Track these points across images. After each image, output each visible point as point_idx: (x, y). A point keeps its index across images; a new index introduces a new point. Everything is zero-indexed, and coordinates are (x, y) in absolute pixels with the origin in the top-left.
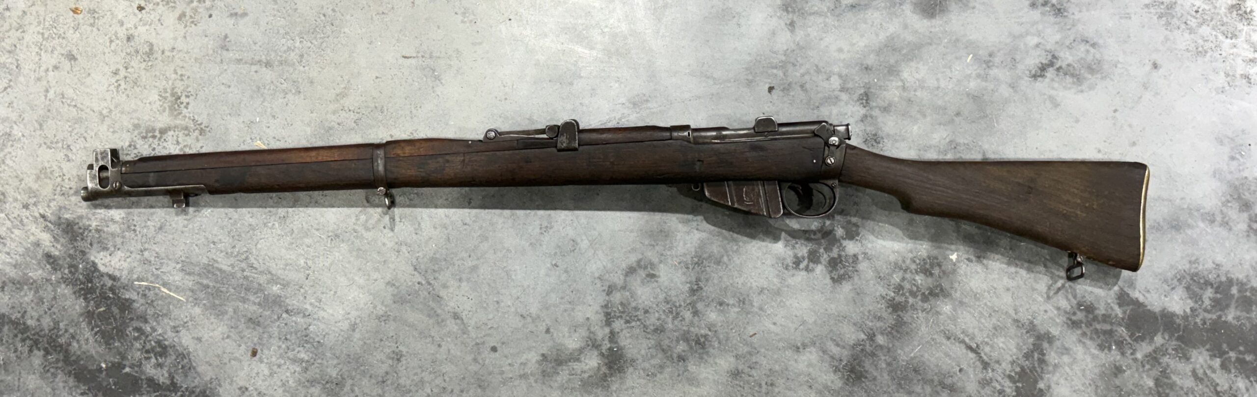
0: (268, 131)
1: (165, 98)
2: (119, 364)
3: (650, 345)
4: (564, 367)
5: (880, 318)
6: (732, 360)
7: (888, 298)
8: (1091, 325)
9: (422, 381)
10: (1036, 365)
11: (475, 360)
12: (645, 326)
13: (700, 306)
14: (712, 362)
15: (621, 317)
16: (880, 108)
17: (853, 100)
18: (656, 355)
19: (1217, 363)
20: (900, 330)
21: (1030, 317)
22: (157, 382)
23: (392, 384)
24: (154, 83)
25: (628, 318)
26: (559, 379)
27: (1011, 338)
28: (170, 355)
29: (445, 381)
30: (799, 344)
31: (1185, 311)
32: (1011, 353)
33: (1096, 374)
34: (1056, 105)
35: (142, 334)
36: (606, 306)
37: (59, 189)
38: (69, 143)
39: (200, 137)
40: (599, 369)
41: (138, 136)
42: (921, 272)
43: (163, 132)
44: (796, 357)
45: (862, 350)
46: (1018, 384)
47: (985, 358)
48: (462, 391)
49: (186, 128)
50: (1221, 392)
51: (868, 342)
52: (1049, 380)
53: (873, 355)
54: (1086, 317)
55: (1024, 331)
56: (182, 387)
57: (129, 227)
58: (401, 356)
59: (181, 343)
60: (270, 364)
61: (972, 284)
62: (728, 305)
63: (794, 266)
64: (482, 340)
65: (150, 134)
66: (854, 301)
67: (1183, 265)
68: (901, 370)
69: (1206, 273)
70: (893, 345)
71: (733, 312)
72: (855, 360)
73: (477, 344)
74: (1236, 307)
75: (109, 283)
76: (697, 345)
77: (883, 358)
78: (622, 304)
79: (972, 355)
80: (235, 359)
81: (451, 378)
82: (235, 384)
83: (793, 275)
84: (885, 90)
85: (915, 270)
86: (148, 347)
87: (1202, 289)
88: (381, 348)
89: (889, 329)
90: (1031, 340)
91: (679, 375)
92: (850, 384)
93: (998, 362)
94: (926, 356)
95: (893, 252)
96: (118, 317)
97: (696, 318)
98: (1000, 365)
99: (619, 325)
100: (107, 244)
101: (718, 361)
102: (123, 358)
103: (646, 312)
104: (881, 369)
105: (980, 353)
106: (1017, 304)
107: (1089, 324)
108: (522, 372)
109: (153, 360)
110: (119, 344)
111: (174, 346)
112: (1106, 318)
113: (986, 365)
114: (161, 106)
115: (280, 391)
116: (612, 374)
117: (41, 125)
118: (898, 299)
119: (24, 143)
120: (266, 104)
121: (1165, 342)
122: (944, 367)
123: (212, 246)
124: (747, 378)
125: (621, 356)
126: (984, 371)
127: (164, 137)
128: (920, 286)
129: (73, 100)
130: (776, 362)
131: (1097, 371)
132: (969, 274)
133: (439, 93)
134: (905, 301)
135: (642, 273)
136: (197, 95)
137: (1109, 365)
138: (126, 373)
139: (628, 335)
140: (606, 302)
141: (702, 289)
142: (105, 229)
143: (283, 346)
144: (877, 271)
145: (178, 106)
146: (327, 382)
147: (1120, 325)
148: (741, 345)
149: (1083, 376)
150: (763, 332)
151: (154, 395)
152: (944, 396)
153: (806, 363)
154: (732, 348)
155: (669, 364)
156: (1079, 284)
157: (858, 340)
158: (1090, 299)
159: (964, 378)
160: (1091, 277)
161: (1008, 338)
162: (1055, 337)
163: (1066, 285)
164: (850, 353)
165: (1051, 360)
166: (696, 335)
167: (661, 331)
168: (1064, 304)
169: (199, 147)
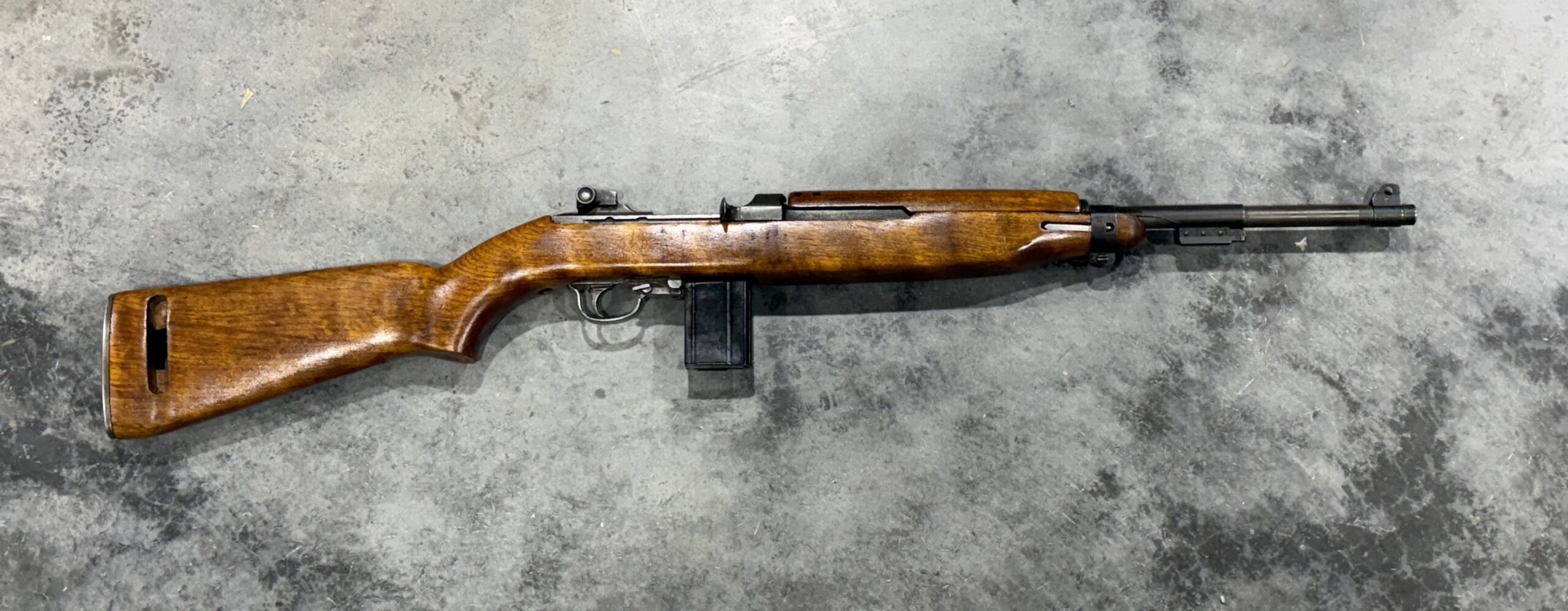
0: (257, 73)
1: (103, 28)
2: (36, 422)
3: (837, 385)
4: (707, 419)
5: (1189, 339)
6: (965, 404)
7: (1202, 307)
8: (1516, 343)
9: (492, 442)
10: (1433, 404)
11: (572, 410)
12: (828, 356)
14: (932, 408)
15: (793, 343)
16: (1184, 23)
17: (1142, 11)
18: (847, 399)
20: (1221, 355)
21: (1422, 333)
22: (94, 448)
23: (447, 447)
24: (86, 5)
26: (699, 436)
27: (1393, 365)
29: (526, 441)
30: (1065, 380)
32: (1393, 387)
33: (1526, 418)
35: (70, 377)
39: (156, 85)
40: (759, 421)
41: (63, 85)
42: (1252, 267)
43: (101, 77)
44: (1061, 399)
45: (1163, 386)
46: (1405, 435)
47: (1353, 395)
48: (553, 457)
49: (135, 72)
51: (1171, 374)
52: (1452, 428)
53: (1179, 393)
54: (1509, 330)
55: (1413, 355)
56: (131, 455)
57: (50, 219)
58: (461, 405)
61: (1330, 284)
62: (956, 322)
64: (582, 381)
65: (81, 82)
66: (1149, 313)
68: (1222, 417)
71: (964, 332)
72: (1152, 401)
73: (575, 386)
75: (21, 302)
76: (910, 384)
77: (1195, 398)
79: (1332, 392)
81: (535, 437)
85: (1243, 264)
86: (79, 396)
90: (1424, 367)
91: (882, 429)
92: (1145, 438)
93: (1373, 401)
94: (1262, 394)
96: (35, 352)
97: (906, 342)
98: (1377, 405)
100: (17, 245)
101: (940, 406)
102: (43, 413)
104: (1193, 415)
105: (1345, 389)
106: (1403, 313)
107: (1513, 341)
108: (643, 427)
109: (88, 416)
110: (37, 393)
112: (1539, 332)
113: (1354, 407)
114: (97, 39)
115: (279, 459)
116: (780, 429)
118: (1217, 309)
120: (254, 33)
122: (1290, 410)
123: (175, 245)
124: (985, 431)
125: (793, 401)
126: (1352, 415)
127: (103, 85)
128: (1250, 289)
130: (1031, 407)
131: (1527, 412)
132: (1326, 269)
133: (513, 14)
134: (1228, 311)
136: (150, 22)
137: (1546, 404)
138: (48, 436)
139: (803, 371)
142: (15, 223)
145: (123, 39)
146: (349, 446)
147: (1561, 341)
148: (977, 383)
149: (1506, 420)
150: (1010, 362)
151: (88, 468)
152: (1292, 453)
153: (1076, 408)
154: (962, 385)
155: (866, 412)
156: (1497, 281)
157: (1157, 372)
158: (1514, 303)
159: (1321, 426)
160: (1515, 270)
161: (1388, 365)
162: (1461, 361)
163: (1475, 283)
164: (1144, 391)
165: (1457, 398)
166: (908, 367)
167: (854, 363)
168: (1474, 312)
169: (154, 99)
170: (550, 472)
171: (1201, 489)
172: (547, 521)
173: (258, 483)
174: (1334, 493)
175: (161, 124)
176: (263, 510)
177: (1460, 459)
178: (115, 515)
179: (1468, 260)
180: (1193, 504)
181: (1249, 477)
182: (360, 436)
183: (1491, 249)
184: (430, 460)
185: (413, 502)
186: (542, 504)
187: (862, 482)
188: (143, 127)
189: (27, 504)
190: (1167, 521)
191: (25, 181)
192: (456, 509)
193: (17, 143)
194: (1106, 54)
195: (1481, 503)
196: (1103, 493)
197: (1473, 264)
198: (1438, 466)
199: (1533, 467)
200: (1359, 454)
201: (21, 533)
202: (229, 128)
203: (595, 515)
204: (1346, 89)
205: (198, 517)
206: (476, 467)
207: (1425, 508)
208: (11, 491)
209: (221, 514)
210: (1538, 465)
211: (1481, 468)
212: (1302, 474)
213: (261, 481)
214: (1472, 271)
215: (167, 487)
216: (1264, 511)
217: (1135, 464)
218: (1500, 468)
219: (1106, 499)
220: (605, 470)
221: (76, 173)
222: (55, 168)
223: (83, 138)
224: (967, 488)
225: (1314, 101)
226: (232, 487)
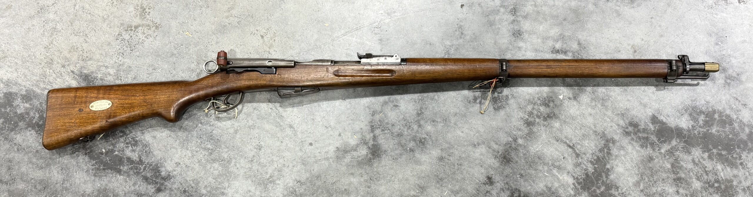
0: (192, 27)
1: (138, 9)
2: (112, 150)
3: (395, 143)
4: (348, 154)
5: (520, 130)
6: (439, 151)
7: (525, 119)
8: (636, 134)
9: (272, 161)
10: (606, 155)
11: (301, 150)
12: (392, 133)
13: (422, 122)
14: (428, 152)
15: (379, 127)
16: (522, 16)
17: (507, 12)
19: (706, 155)
20: (531, 136)
21: (603, 130)
22: (132, 159)
23: (257, 162)
24: (131, 1)
25: (383, 128)
26: (346, 160)
27: (592, 141)
28: (139, 145)
29: (284, 160)
30: (476, 143)
31: (688, 127)
32: (592, 149)
33: (639, 161)
34: (619, 15)
35: (124, 134)
36: (371, 122)
37: (81, 57)
38: (86, 33)
39: (156, 30)
40: (367, 155)
41: (123, 30)
42: (543, 105)
43: (136, 27)
44: (474, 150)
45: (510, 146)
46: (595, 166)
47: (577, 151)
48: (294, 166)
49: (149, 26)
50: (708, 171)
51: (513, 142)
52: (612, 164)
53: (516, 149)
54: (634, 129)
55: (599, 137)
56: (145, 162)
58: (261, 147)
59: (145, 139)
60: (192, 151)
61: (571, 111)
62: (437, 122)
63: (474, 101)
64: (305, 139)
65: (129, 29)
66: (506, 120)
67: (688, 102)
68: (531, 158)
69: (701, 107)
70: (527, 144)
71: (440, 126)
72: (506, 152)
73: (302, 142)
74: (718, 125)
76: (421, 143)
77: (522, 151)
78: (380, 121)
79: (570, 150)
80: (174, 148)
81: (288, 159)
82: (173, 161)
83: (473, 106)
84: (525, 6)
85: (540, 104)
86: (128, 141)
87: (698, 115)
88: (251, 143)
89: (525, 136)
90: (603, 142)
91: (410, 159)
92: (503, 165)
93: (585, 154)
94: (545, 150)
95: (528, 94)
97: (420, 128)
98: (586, 155)
99: (378, 132)
101: (431, 152)
102: (115, 146)
103: (393, 125)
104: (520, 157)
105: (575, 149)
106: (596, 122)
107: (635, 134)
108: (326, 156)
109: (130, 148)
110: (113, 139)
111: (141, 140)
112: (645, 130)
113: (578, 155)
114: (135, 14)
115: (197, 165)
116: (374, 158)
117: (72, 24)
118: (531, 119)
119: (63, 33)
120: (191, 13)
121: (677, 143)
122: (555, 156)
124: (447, 161)
125: (379, 149)
126: (577, 158)
127: (137, 30)
128: (542, 113)
129: (89, 10)
130: (463, 152)
131: (639, 159)
132: (569, 106)
133: (283, 8)
134: (534, 120)
135: (391, 105)
136: (154, 8)
137: (646, 156)
138: (116, 155)
139: (383, 137)
140: (371, 120)
141: (423, 113)
143: (199, 141)
144: (519, 104)
145: (144, 14)
147: (652, 134)
148: (444, 143)
149: (632, 162)
150: (456, 136)
151: (130, 166)
152: (555, 171)
153: (479, 153)
154: (439, 144)
155: (405, 153)
156: (630, 112)
157: (508, 141)
158: (636, 120)
159: (566, 162)
160: (637, 108)
161: (590, 141)
162: (616, 140)
163: (623, 112)
164: (503, 148)
165: (614, 153)
166: (420, 138)
167: (401, 136)
168: (621, 123)
169: (155, 36)
170: (293, 172)
171: (523, 183)
172: (291, 189)
173: (189, 173)
174: (570, 186)
175: (157, 45)
176: (192, 182)
177: (615, 175)
178: (139, 183)
179: (620, 104)
180: (519, 188)
181: (540, 179)
182: (226, 157)
183: (628, 100)
184: (250, 166)
185: (244, 181)
186: (290, 183)
187: (403, 178)
188: (151, 45)
189: (108, 179)
190: (510, 194)
191: (109, 64)
192: (259, 184)
193: (106, 50)
194: (494, 27)
195: (622, 191)
196: (488, 184)
197: (622, 105)
198: (607, 177)
199: (641, 179)
200: (579, 172)
201: (106, 189)
202: (182, 46)
203: (308, 187)
204: (579, 42)
205: (169, 184)
206: (267, 169)
207: (602, 192)
208: (103, 174)
209: (177, 184)
210: (642, 178)
211: (622, 178)
212: (558, 179)
213: (191, 172)
214: (621, 108)
215: (158, 174)
216: (544, 191)
217: (500, 174)
218: (629, 179)
219: (489, 186)
220: (312, 172)
221: (128, 61)
222: (120, 59)
223: (130, 49)
224: (440, 180)
225: (567, 46)
226: (181, 175)
